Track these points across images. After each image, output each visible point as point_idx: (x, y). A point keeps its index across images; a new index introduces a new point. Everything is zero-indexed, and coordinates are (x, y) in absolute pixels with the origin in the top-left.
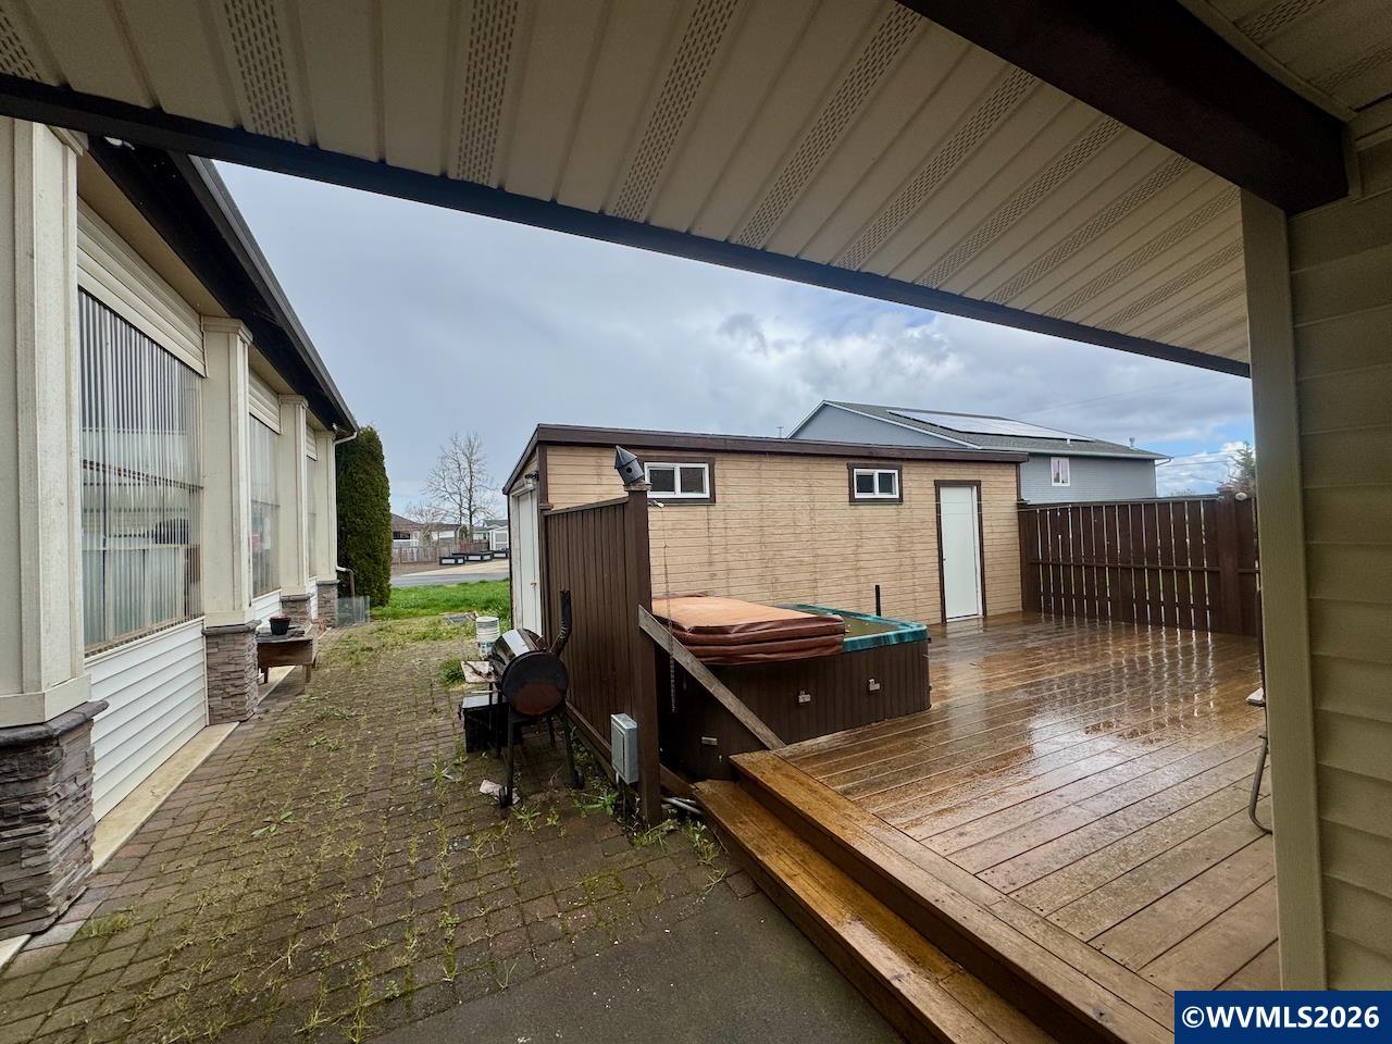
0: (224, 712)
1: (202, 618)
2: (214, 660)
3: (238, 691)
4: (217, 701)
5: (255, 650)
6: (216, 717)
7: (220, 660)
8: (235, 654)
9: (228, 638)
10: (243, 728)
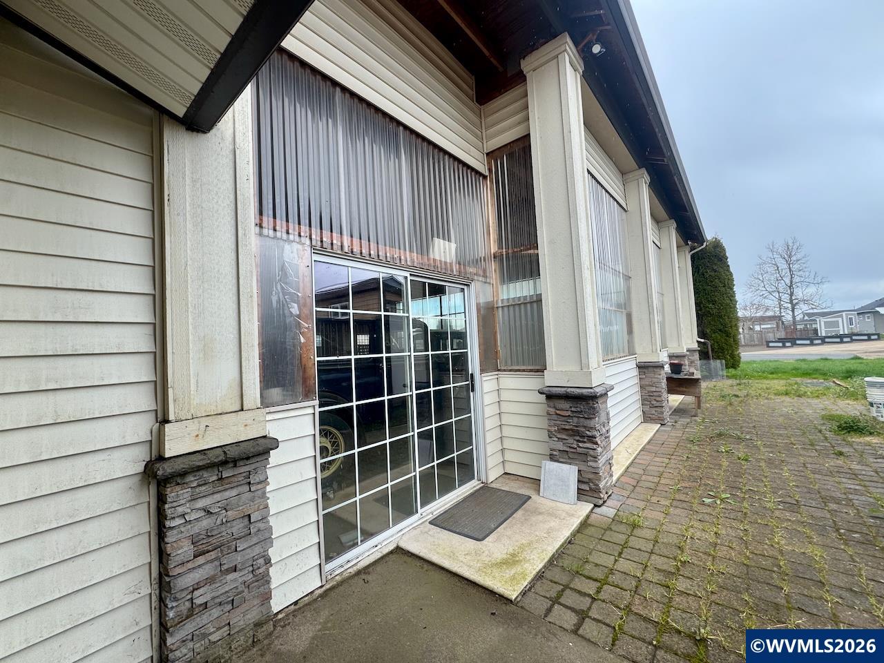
0: (651, 416)
1: (636, 356)
2: (643, 383)
3: (658, 404)
4: (647, 408)
5: (665, 380)
6: (647, 418)
7: (647, 383)
8: (655, 380)
9: (650, 369)
10: (663, 428)
